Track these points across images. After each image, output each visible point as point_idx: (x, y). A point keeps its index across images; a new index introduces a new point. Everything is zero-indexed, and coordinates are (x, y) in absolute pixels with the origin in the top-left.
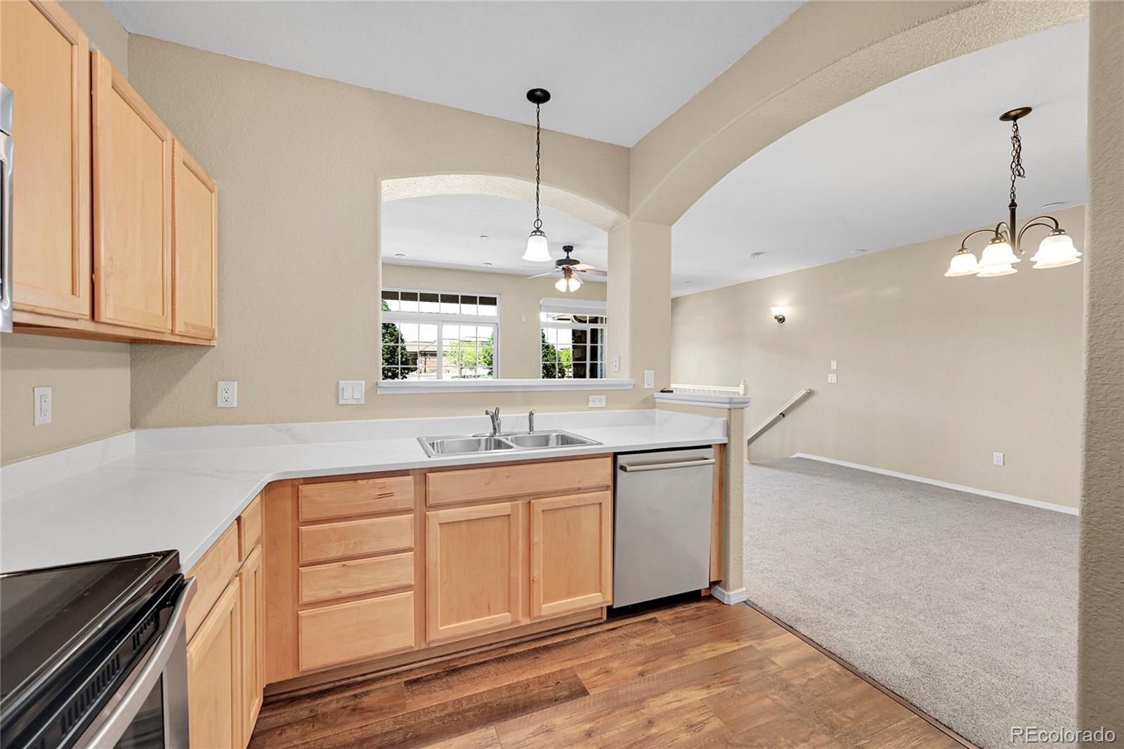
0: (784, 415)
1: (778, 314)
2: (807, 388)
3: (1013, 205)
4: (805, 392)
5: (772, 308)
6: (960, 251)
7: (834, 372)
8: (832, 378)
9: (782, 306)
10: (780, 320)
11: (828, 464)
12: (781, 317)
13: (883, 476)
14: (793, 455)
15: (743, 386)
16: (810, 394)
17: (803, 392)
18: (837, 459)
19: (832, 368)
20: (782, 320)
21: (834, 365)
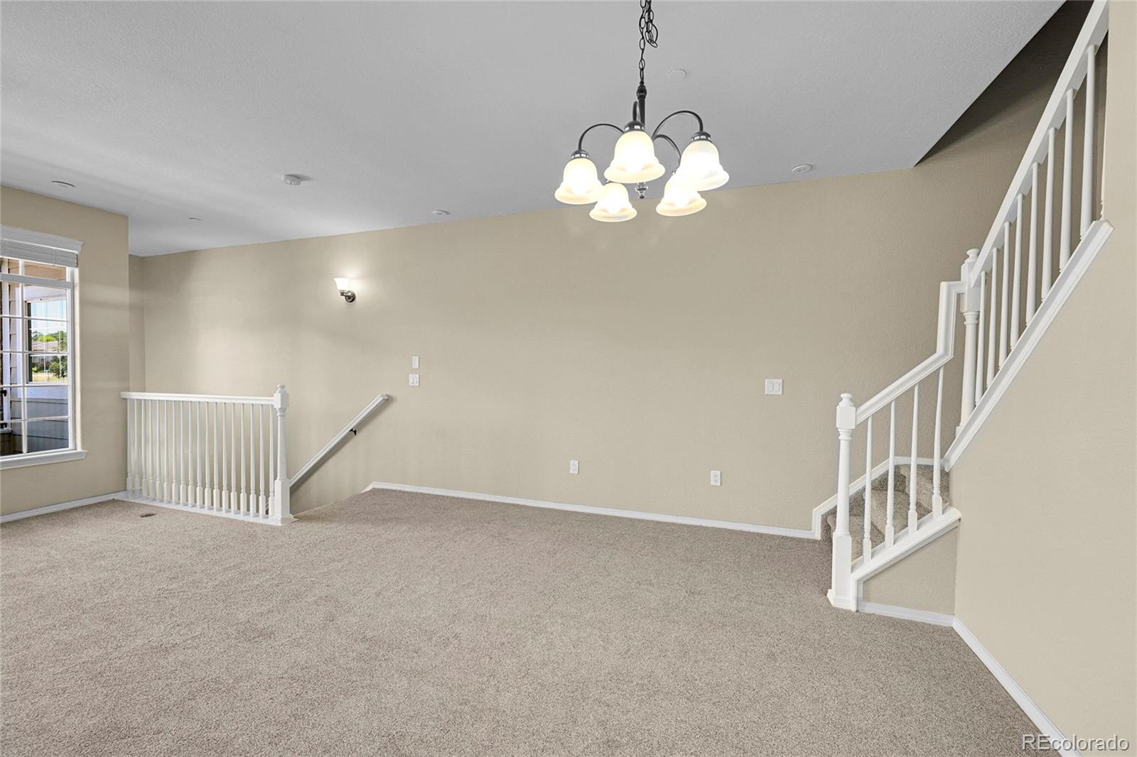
0: (355, 432)
1: (346, 289)
2: (385, 393)
3: (642, 91)
4: (381, 399)
5: (337, 280)
6: (576, 153)
7: (414, 371)
8: (413, 379)
9: (350, 279)
10: (349, 297)
11: (410, 493)
12: (350, 294)
13: (469, 501)
14: (366, 486)
15: (279, 395)
16: (388, 401)
17: (378, 400)
18: (421, 485)
19: (414, 367)
20: (351, 298)
21: (415, 360)
